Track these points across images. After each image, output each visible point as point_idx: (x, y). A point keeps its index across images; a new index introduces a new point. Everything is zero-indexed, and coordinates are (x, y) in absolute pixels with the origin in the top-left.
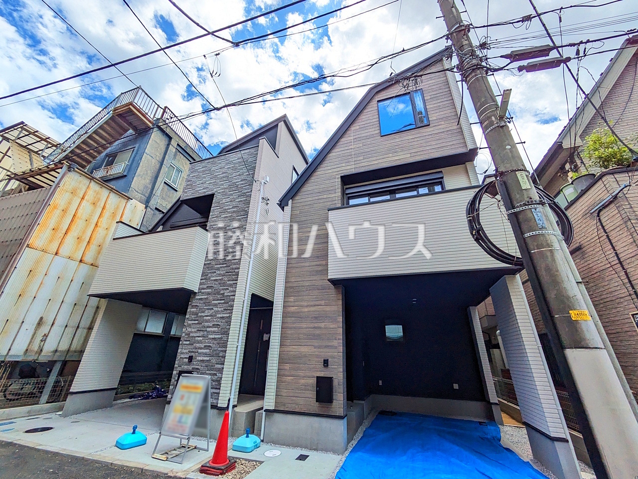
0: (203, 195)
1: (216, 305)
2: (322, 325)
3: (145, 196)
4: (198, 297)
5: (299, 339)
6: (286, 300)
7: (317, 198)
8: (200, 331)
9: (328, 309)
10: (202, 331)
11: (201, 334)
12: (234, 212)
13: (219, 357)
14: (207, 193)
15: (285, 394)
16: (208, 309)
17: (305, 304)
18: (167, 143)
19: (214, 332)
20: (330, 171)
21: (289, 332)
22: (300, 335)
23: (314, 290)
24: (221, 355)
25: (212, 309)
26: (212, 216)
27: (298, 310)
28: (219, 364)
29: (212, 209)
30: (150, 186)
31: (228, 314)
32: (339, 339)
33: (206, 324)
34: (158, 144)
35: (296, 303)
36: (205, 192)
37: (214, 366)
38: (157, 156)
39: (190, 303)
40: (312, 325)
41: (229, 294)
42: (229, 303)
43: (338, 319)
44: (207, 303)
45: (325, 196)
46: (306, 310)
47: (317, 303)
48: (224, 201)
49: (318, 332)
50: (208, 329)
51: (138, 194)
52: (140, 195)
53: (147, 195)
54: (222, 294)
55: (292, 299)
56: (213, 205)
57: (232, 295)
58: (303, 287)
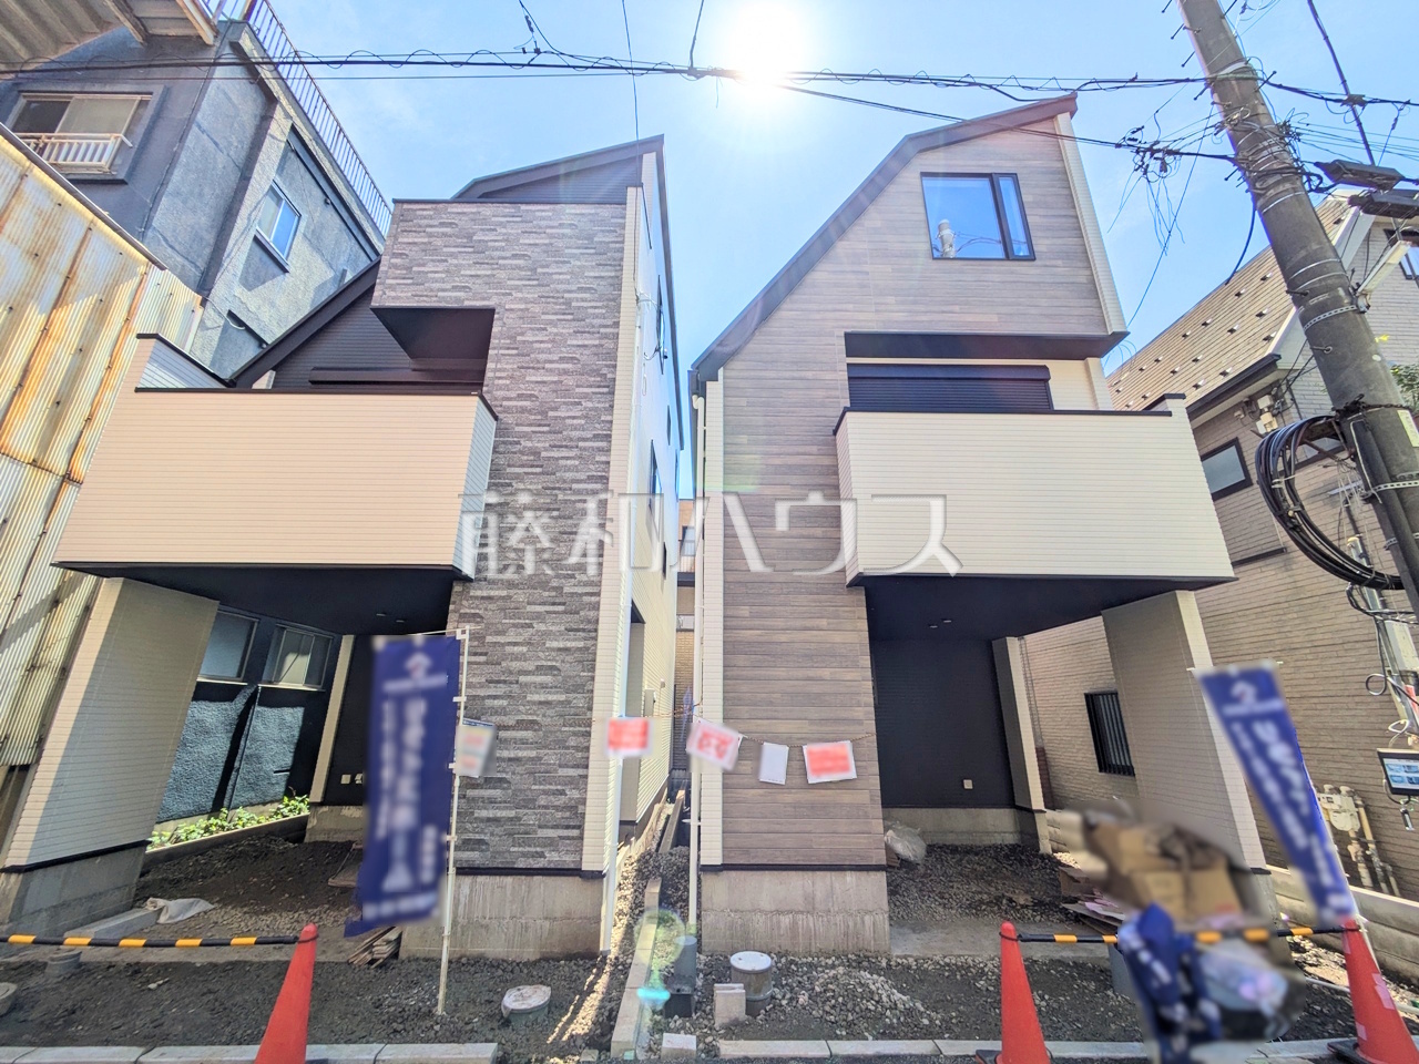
0: (455, 305)
1: (539, 617)
2: (826, 673)
3: (196, 267)
4: (479, 593)
5: (771, 703)
6: (730, 613)
7: (787, 374)
8: (498, 682)
9: (838, 637)
10: (505, 682)
11: (501, 690)
12: (566, 372)
13: (568, 748)
14: (467, 304)
15: (746, 829)
16: (514, 625)
17: (780, 623)
18: (258, 112)
19: (543, 686)
20: (818, 316)
21: (744, 688)
22: (775, 696)
23: (801, 593)
24: (572, 744)
25: (530, 626)
26: (495, 370)
27: (761, 639)
28: (568, 766)
29: (490, 351)
30: (210, 238)
31: (579, 640)
32: (866, 705)
33: (515, 665)
34: (234, 105)
35: (757, 622)
36: (458, 300)
37: (556, 771)
38: (230, 144)
39: (451, 607)
40: (801, 673)
41: (580, 590)
42: (582, 613)
43: (862, 662)
44: (508, 608)
45: (809, 375)
46: (783, 638)
47: (809, 623)
48: (529, 337)
49: (815, 688)
50: (522, 679)
51: (175, 255)
52: (179, 259)
53: (202, 264)
54: (554, 589)
55: (745, 611)
56: (494, 342)
57: (592, 594)
58: (772, 586)
